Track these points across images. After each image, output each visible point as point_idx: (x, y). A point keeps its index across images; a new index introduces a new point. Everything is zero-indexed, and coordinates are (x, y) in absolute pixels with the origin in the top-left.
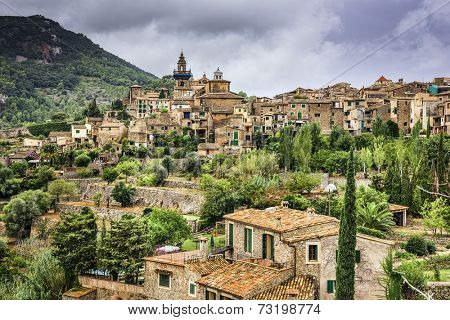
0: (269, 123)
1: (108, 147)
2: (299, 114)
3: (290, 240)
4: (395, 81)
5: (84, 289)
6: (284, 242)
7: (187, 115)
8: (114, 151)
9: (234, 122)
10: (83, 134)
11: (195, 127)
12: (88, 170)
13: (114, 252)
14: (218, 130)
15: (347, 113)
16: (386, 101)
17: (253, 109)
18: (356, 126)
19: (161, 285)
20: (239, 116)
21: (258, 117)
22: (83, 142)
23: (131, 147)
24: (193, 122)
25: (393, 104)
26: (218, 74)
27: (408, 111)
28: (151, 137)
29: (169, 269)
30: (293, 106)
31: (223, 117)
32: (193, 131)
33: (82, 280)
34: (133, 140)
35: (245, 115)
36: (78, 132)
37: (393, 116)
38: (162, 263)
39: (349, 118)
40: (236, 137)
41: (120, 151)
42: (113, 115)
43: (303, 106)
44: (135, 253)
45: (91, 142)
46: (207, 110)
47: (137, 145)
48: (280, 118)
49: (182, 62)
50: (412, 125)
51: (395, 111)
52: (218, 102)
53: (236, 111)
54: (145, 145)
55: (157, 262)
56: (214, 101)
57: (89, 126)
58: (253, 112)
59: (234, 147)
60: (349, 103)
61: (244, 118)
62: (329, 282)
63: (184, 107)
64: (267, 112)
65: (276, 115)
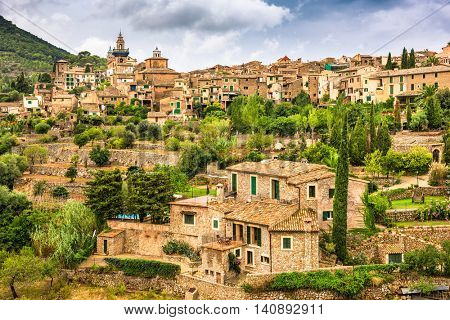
0: (206, 95)
1: (62, 116)
2: (231, 87)
3: (296, 182)
4: (296, 59)
5: (115, 231)
6: (289, 184)
7: (133, 87)
8: (68, 119)
9: (176, 94)
10: (35, 105)
11: (141, 98)
12: (47, 136)
13: (145, 199)
14: (162, 101)
15: (270, 86)
16: (299, 77)
17: (191, 83)
18: (277, 97)
19: (186, 222)
20: (180, 89)
21: (196, 90)
22: (35, 112)
23: (86, 116)
24: (139, 94)
25: (305, 79)
26: (157, 53)
27: (317, 85)
28: (103, 107)
29: (194, 210)
30: (226, 81)
31: (164, 89)
32: (140, 102)
33: (110, 224)
34: (86, 109)
35: (185, 88)
36: (30, 102)
37: (305, 88)
38: (187, 206)
39: (271, 90)
40: (178, 106)
41: (75, 119)
42: (41, 87)
43: (235, 81)
44: (162, 200)
45: (43, 111)
46: (150, 83)
47: (91, 114)
48: (215, 90)
49: (121, 41)
50: (320, 96)
51: (307, 85)
52: (159, 77)
53: (177, 85)
54: (98, 114)
55: (182, 206)
56: (154, 76)
57: (40, 98)
58: (191, 85)
59: (177, 115)
60: (271, 78)
61: (184, 91)
62: (324, 213)
63: (128, 81)
64: (203, 85)
65: (212, 88)
